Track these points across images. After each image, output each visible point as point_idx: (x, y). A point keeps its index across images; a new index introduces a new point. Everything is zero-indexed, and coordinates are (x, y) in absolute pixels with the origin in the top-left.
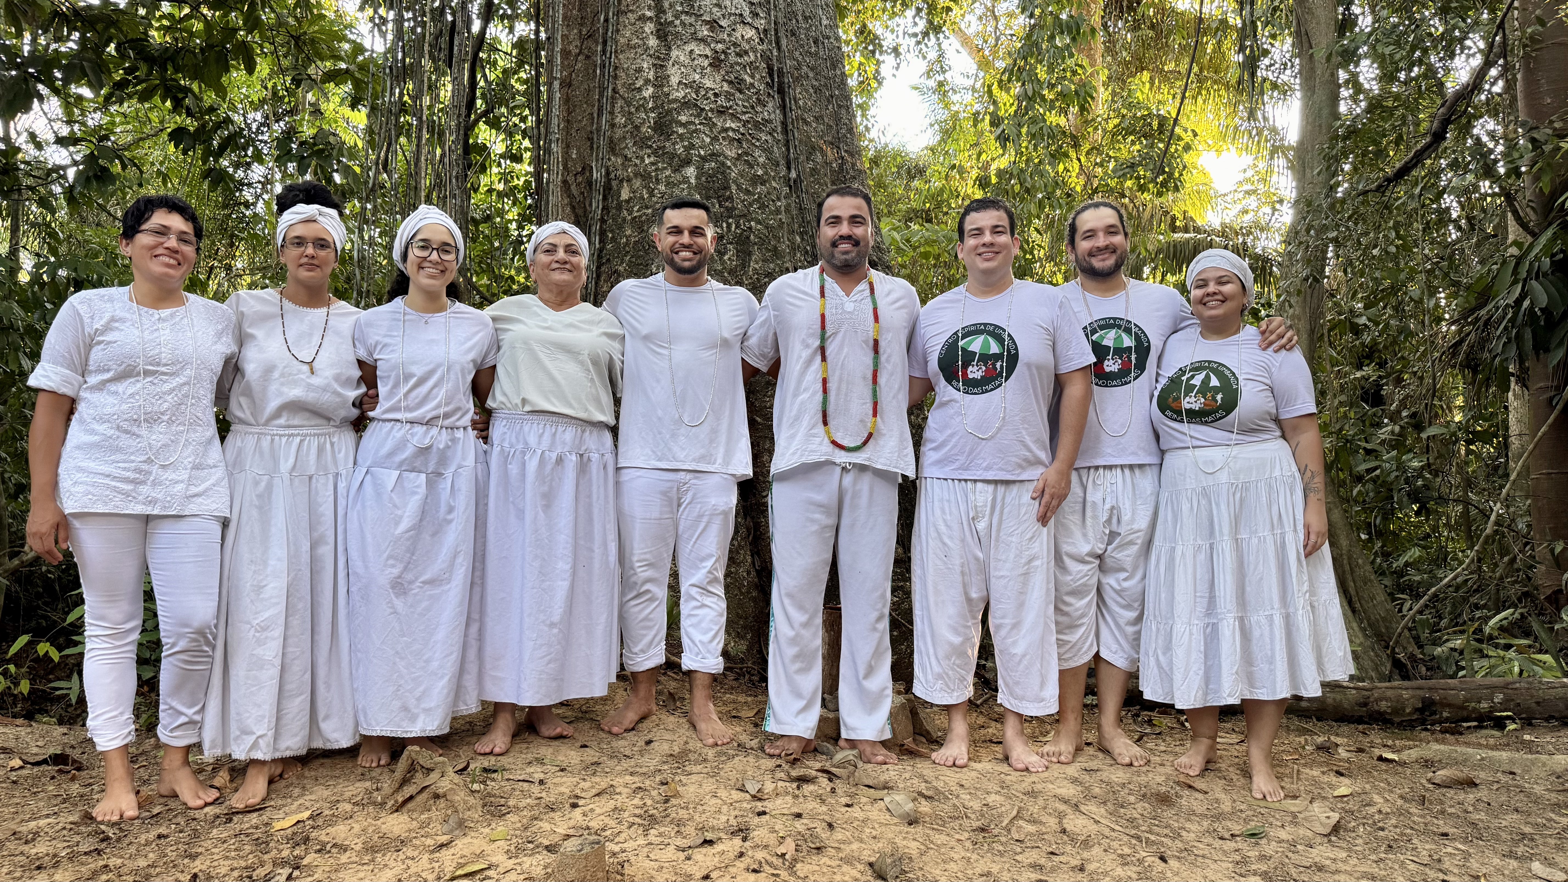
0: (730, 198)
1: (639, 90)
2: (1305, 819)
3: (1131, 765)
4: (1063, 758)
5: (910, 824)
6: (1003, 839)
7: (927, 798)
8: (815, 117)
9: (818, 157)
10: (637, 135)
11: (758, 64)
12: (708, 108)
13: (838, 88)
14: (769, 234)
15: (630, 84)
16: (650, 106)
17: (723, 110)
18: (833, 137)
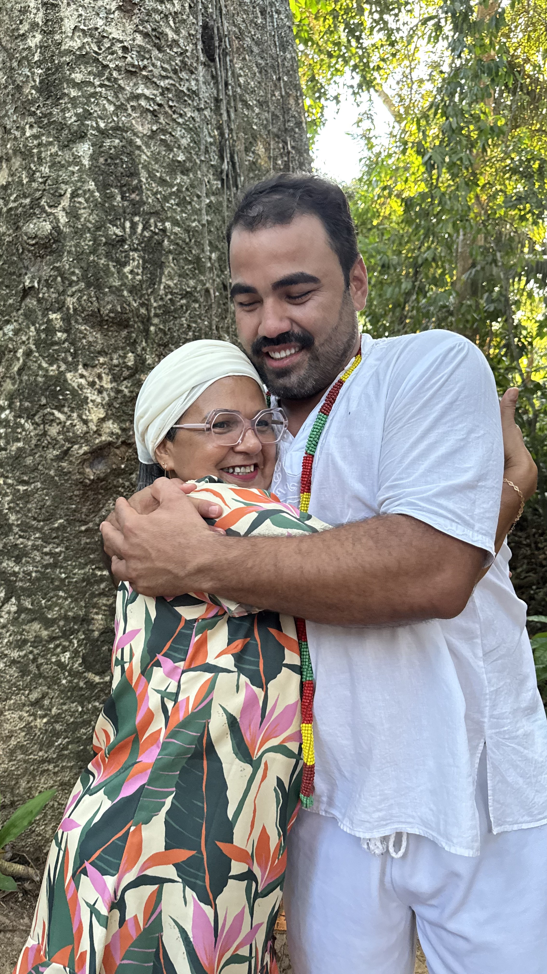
1: (24, 37)
8: (258, 101)
9: (260, 149)
10: (19, 98)
11: (185, 17)
12: (114, 66)
13: (287, 73)
14: (190, 240)
15: (14, 29)
16: (36, 58)
17: (134, 70)
18: (279, 129)
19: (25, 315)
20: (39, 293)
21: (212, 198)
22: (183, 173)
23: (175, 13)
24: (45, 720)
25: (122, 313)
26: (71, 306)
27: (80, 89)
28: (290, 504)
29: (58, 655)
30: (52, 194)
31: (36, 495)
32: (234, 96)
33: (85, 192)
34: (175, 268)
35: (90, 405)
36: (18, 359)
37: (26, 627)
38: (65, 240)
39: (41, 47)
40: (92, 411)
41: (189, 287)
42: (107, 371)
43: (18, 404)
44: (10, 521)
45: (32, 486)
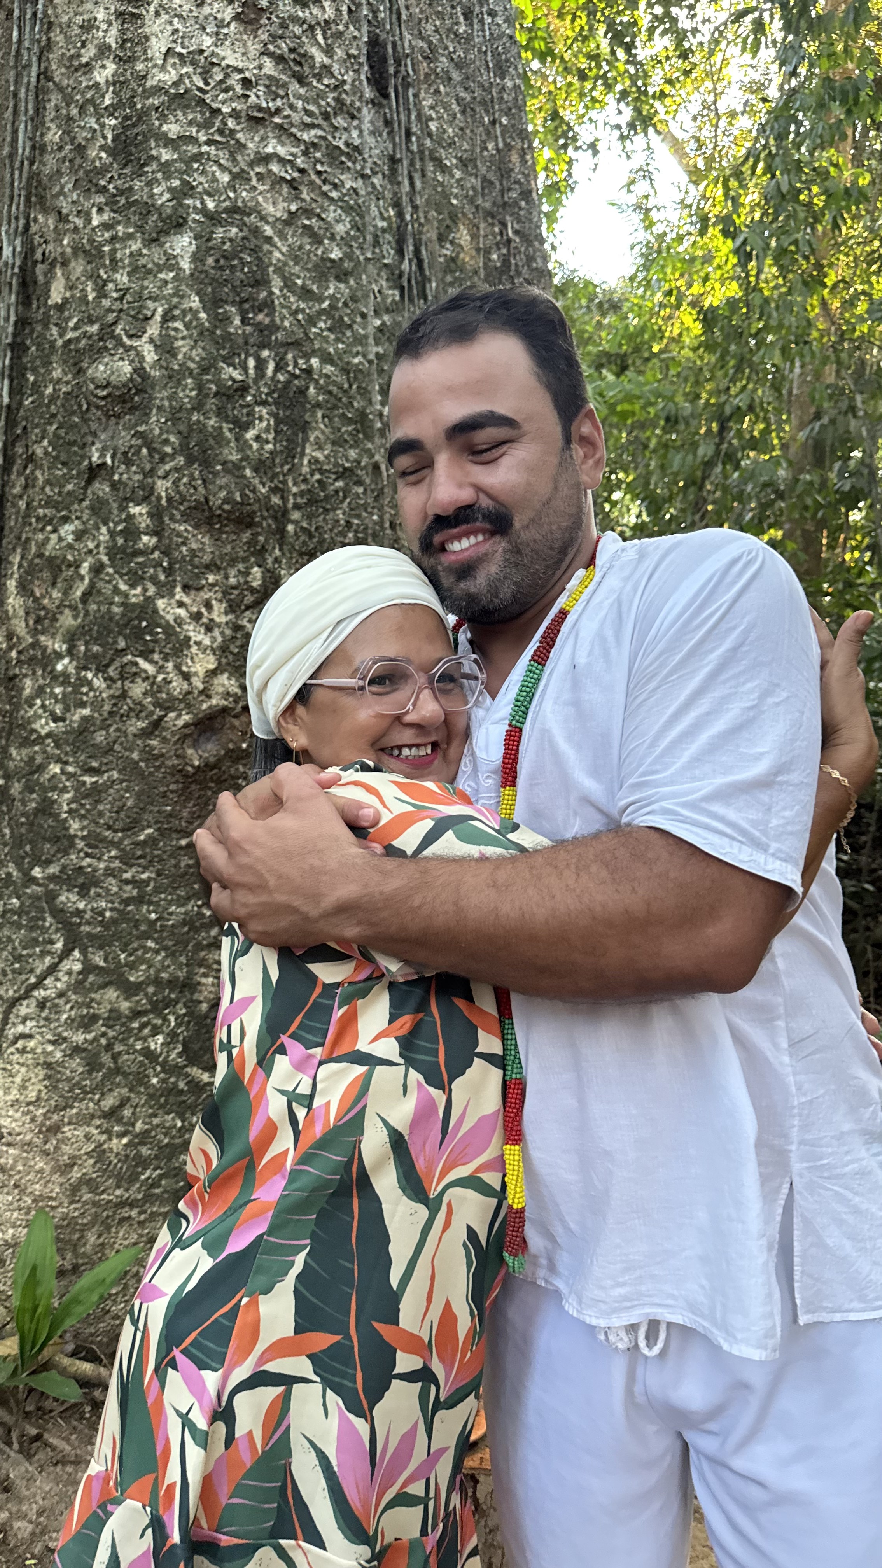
0: (268, 305)
1: (88, 67)
8: (460, 159)
9: (463, 236)
10: (80, 166)
11: (341, 28)
12: (229, 110)
13: (507, 113)
14: (351, 386)
15: (72, 57)
16: (107, 102)
17: (260, 115)
18: (494, 204)
19: (92, 508)
20: (113, 474)
21: (386, 318)
22: (338, 279)
23: (326, 21)
24: (125, 1141)
25: (242, 504)
26: (163, 494)
27: (175, 149)
28: (483, 805)
29: (145, 1039)
30: (133, 317)
31: (111, 791)
32: (421, 152)
33: (184, 312)
34: (327, 431)
35: (194, 649)
36: (82, 578)
37: (96, 996)
38: (153, 388)
39: (114, 84)
40: (196, 659)
41: (347, 460)
42: (219, 595)
43: (83, 648)
44: (72, 832)
45: (105, 776)
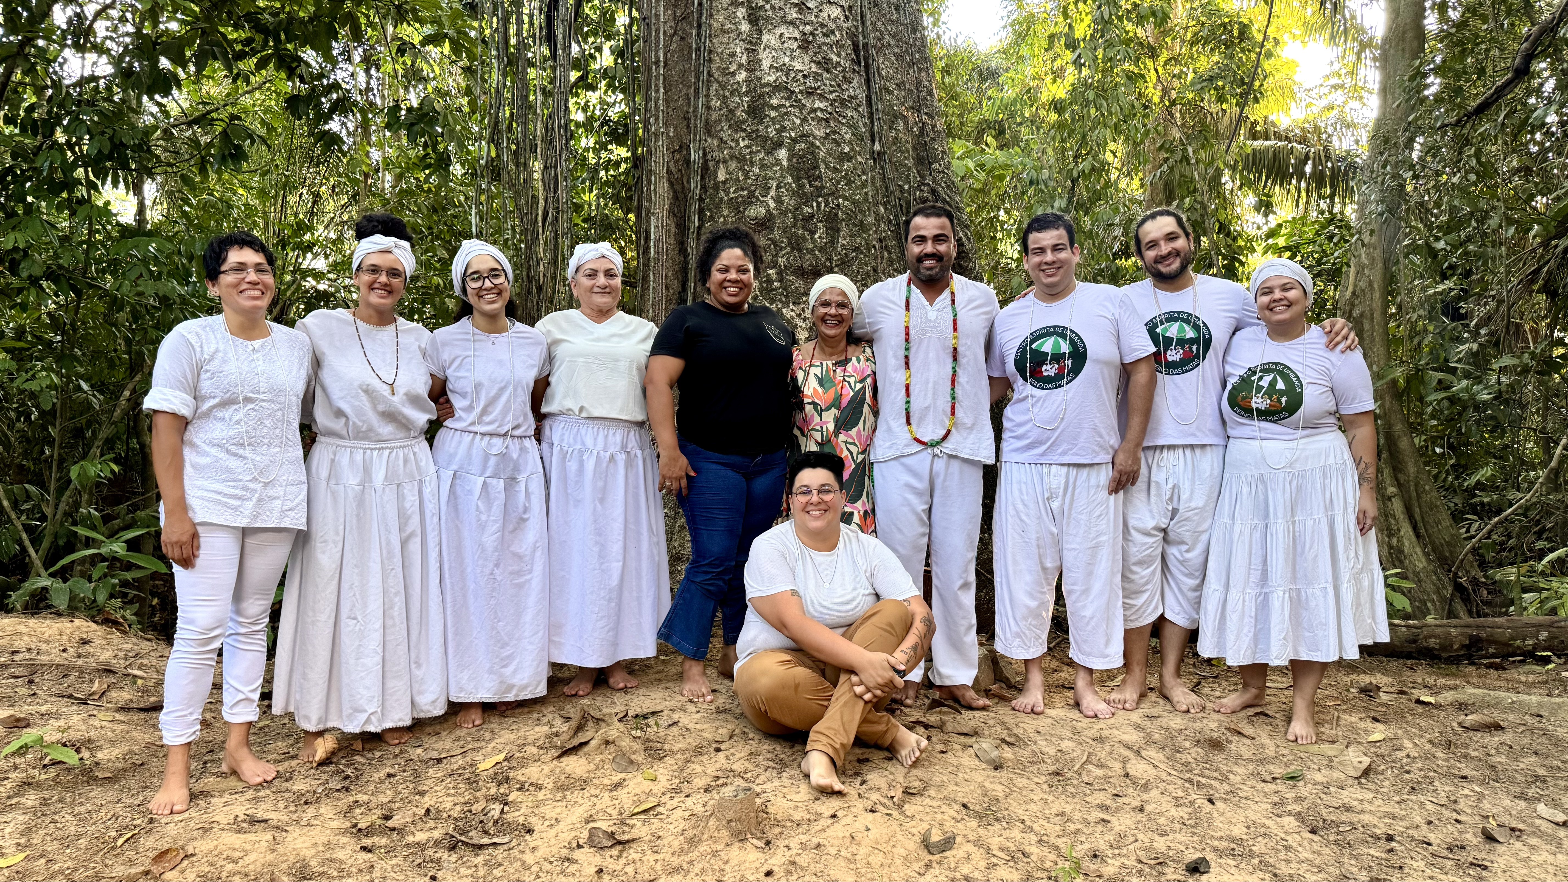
0: (819, 177)
1: (733, 74)
2: (1340, 763)
3: (1188, 711)
4: (1127, 706)
5: (996, 769)
6: (1075, 782)
7: (1009, 744)
8: (897, 84)
9: (900, 124)
10: (731, 119)
12: (798, 90)
13: (919, 51)
14: (855, 210)
15: (724, 68)
16: (744, 89)
17: (811, 90)
18: (914, 101)
22: (848, 161)
27: (776, 111)
30: (763, 187)
33: (785, 184)
34: (847, 231)
38: (775, 219)
39: (746, 81)
41: (856, 243)
